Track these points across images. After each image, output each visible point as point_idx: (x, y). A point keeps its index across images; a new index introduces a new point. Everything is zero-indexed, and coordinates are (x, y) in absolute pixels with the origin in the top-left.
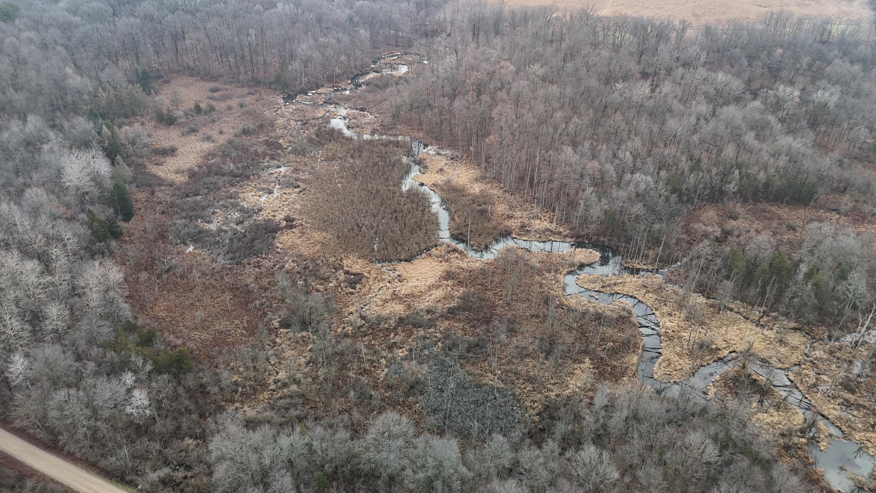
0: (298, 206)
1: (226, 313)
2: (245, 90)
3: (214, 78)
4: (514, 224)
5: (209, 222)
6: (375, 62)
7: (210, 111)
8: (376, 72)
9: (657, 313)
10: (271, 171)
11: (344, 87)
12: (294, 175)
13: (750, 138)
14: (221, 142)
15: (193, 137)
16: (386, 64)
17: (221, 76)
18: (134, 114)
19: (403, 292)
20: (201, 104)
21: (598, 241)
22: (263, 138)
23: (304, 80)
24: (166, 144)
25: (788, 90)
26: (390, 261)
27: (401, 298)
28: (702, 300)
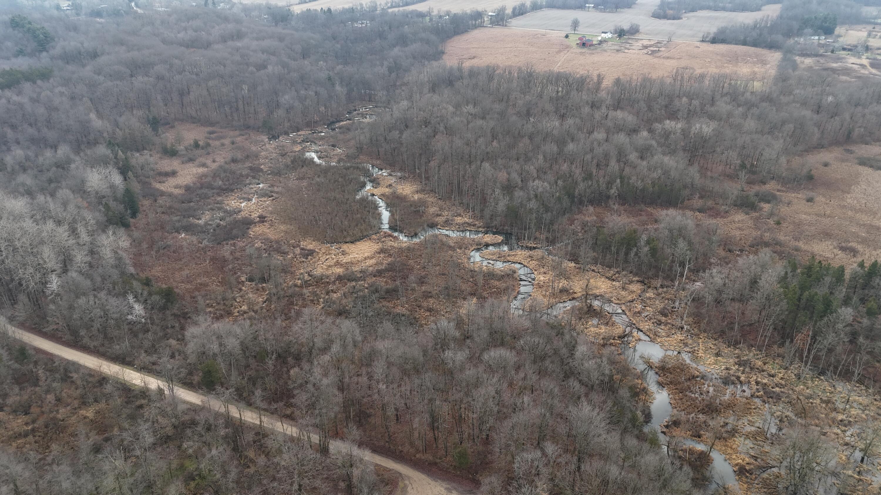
0: (270, 209)
1: (207, 273)
2: (237, 133)
3: (212, 124)
4: (440, 220)
5: (198, 219)
6: (349, 113)
7: (206, 147)
8: (349, 120)
9: (536, 272)
10: (251, 186)
11: (320, 130)
12: (270, 189)
13: (633, 157)
14: (213, 167)
15: (191, 165)
16: (358, 114)
17: (218, 123)
18: (144, 149)
19: (344, 261)
20: (199, 142)
21: (503, 229)
22: (248, 164)
23: (287, 124)
24: (168, 169)
25: (673, 123)
26: (338, 243)
27: (342, 265)
28: (573, 265)
